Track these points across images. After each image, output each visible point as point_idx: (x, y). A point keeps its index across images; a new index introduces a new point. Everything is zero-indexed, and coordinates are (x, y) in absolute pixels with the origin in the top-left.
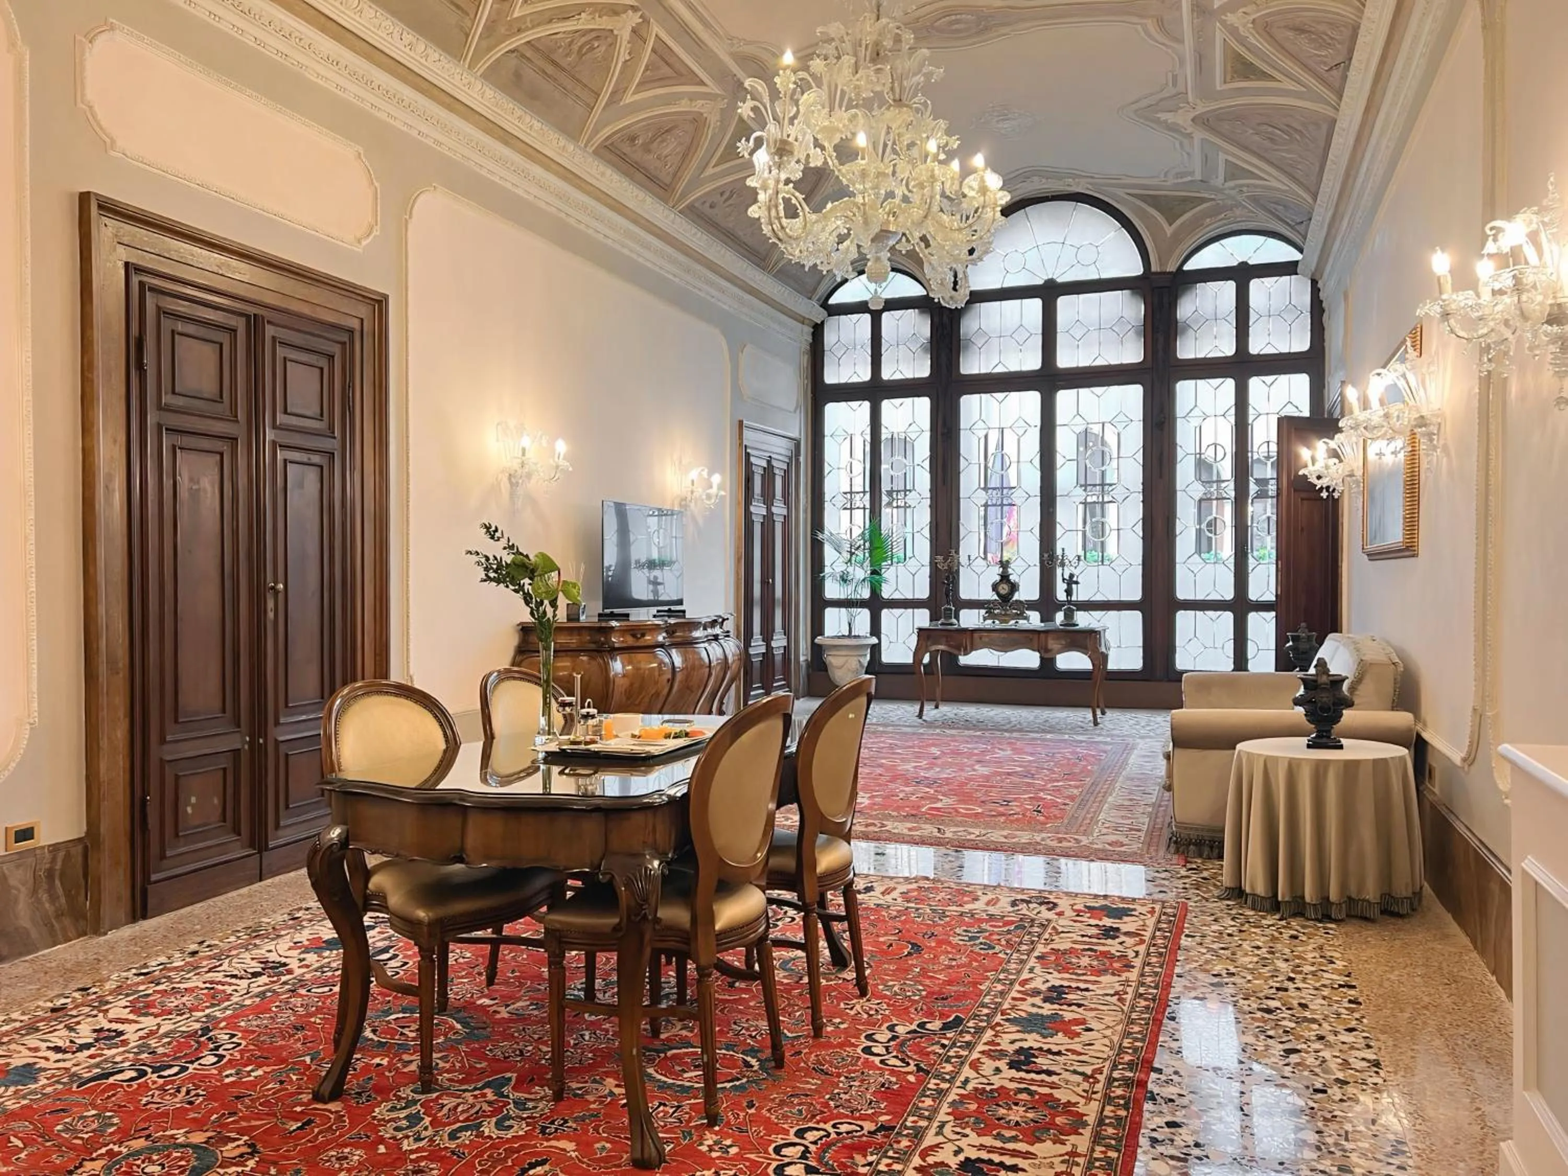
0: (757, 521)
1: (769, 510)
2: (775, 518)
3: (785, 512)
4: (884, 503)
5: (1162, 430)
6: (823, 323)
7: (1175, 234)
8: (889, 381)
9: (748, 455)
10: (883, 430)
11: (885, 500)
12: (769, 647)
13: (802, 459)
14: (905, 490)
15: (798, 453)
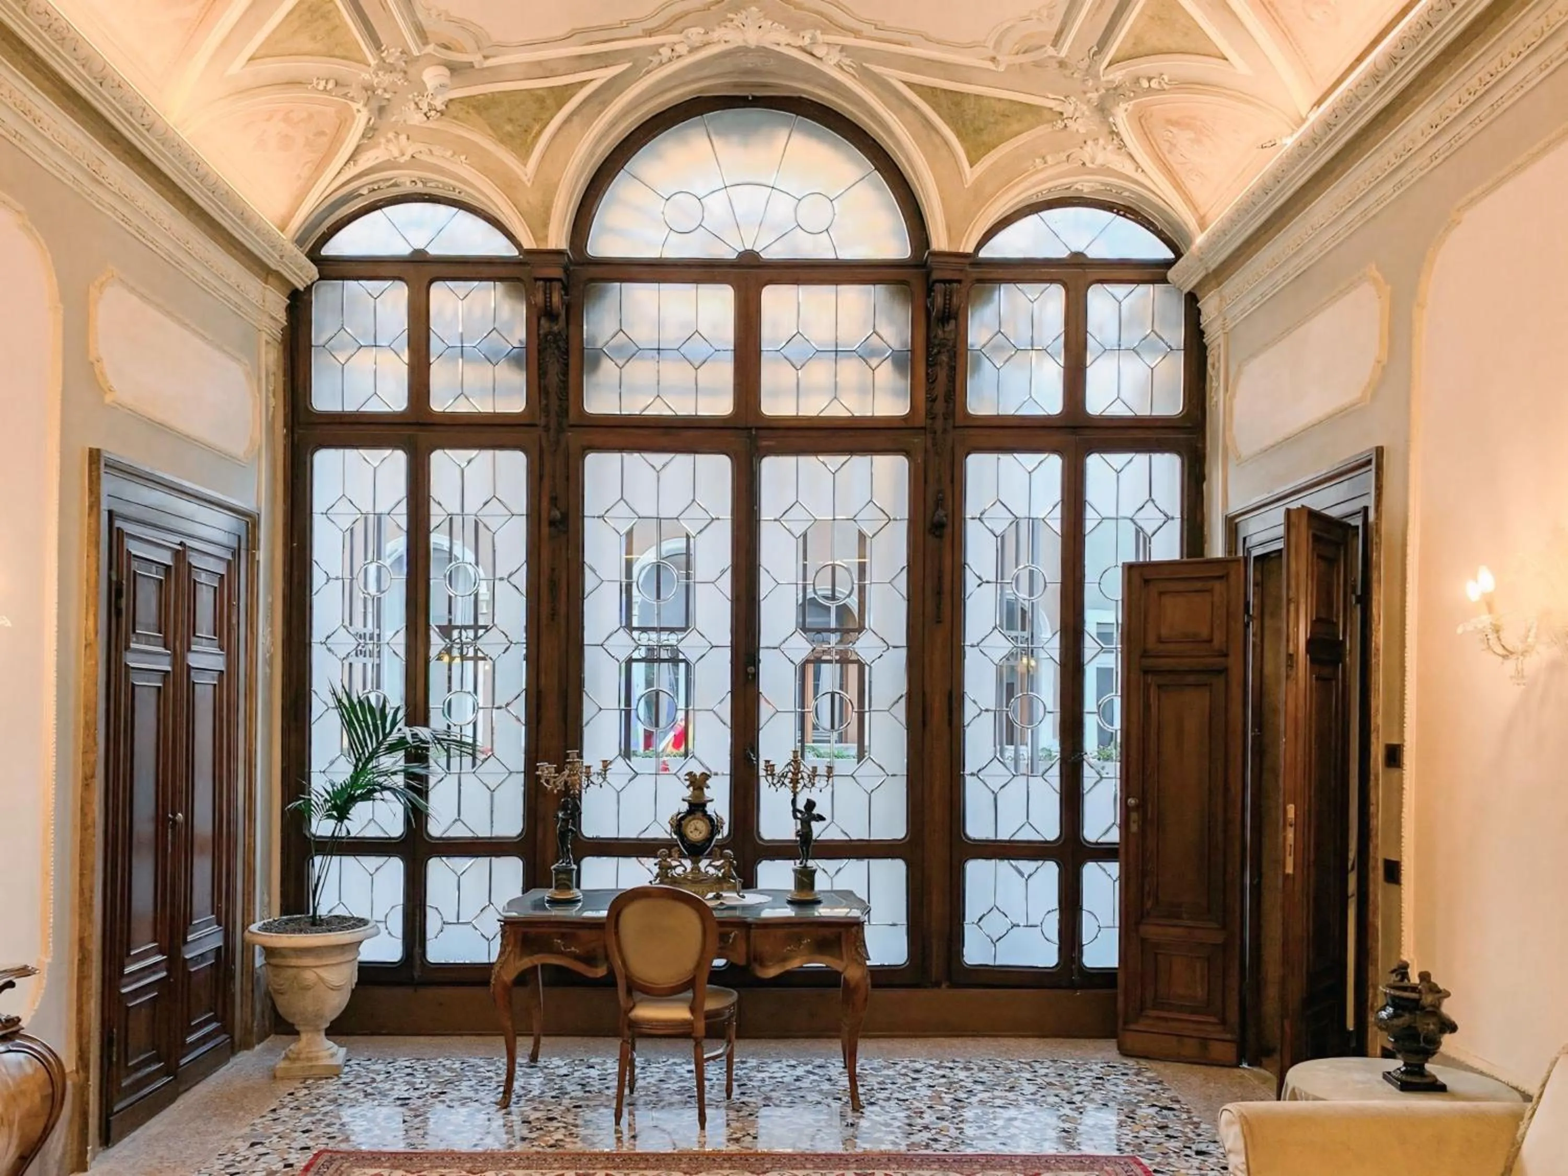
0: (146, 685)
1: (178, 659)
2: (196, 678)
3: (219, 663)
4: (434, 652)
5: (940, 537)
6: (309, 289)
7: (979, 184)
8: (444, 414)
9: (116, 538)
10: (434, 508)
11: (437, 642)
12: (175, 961)
13: (262, 555)
14: (476, 627)
15: (253, 544)
